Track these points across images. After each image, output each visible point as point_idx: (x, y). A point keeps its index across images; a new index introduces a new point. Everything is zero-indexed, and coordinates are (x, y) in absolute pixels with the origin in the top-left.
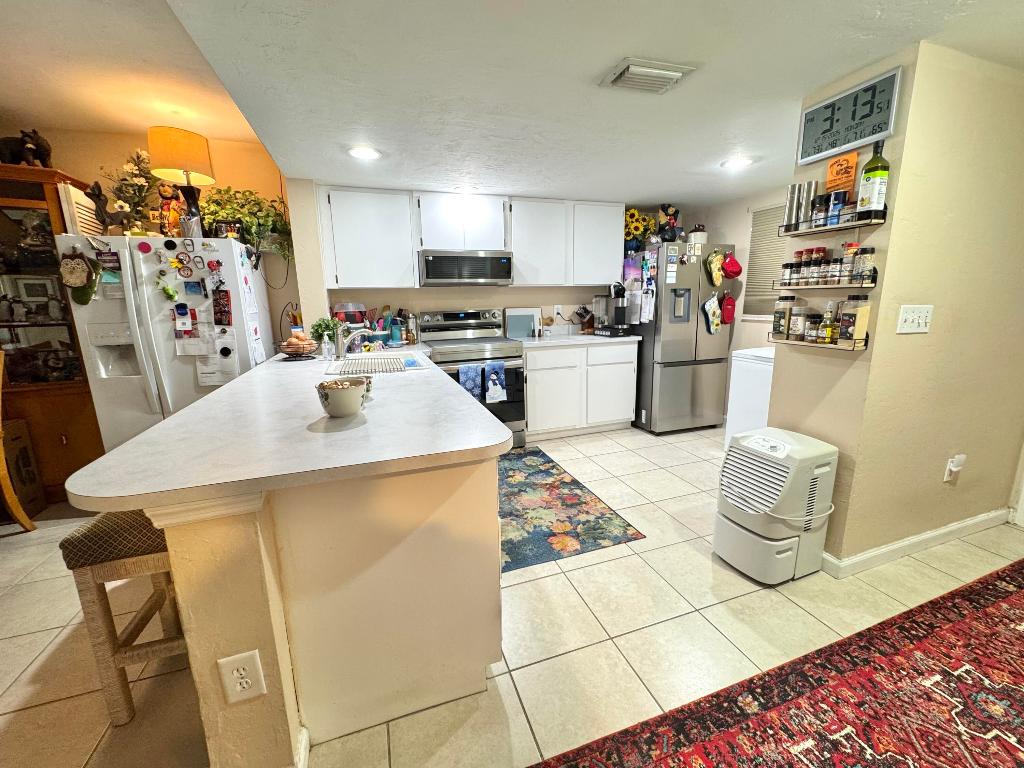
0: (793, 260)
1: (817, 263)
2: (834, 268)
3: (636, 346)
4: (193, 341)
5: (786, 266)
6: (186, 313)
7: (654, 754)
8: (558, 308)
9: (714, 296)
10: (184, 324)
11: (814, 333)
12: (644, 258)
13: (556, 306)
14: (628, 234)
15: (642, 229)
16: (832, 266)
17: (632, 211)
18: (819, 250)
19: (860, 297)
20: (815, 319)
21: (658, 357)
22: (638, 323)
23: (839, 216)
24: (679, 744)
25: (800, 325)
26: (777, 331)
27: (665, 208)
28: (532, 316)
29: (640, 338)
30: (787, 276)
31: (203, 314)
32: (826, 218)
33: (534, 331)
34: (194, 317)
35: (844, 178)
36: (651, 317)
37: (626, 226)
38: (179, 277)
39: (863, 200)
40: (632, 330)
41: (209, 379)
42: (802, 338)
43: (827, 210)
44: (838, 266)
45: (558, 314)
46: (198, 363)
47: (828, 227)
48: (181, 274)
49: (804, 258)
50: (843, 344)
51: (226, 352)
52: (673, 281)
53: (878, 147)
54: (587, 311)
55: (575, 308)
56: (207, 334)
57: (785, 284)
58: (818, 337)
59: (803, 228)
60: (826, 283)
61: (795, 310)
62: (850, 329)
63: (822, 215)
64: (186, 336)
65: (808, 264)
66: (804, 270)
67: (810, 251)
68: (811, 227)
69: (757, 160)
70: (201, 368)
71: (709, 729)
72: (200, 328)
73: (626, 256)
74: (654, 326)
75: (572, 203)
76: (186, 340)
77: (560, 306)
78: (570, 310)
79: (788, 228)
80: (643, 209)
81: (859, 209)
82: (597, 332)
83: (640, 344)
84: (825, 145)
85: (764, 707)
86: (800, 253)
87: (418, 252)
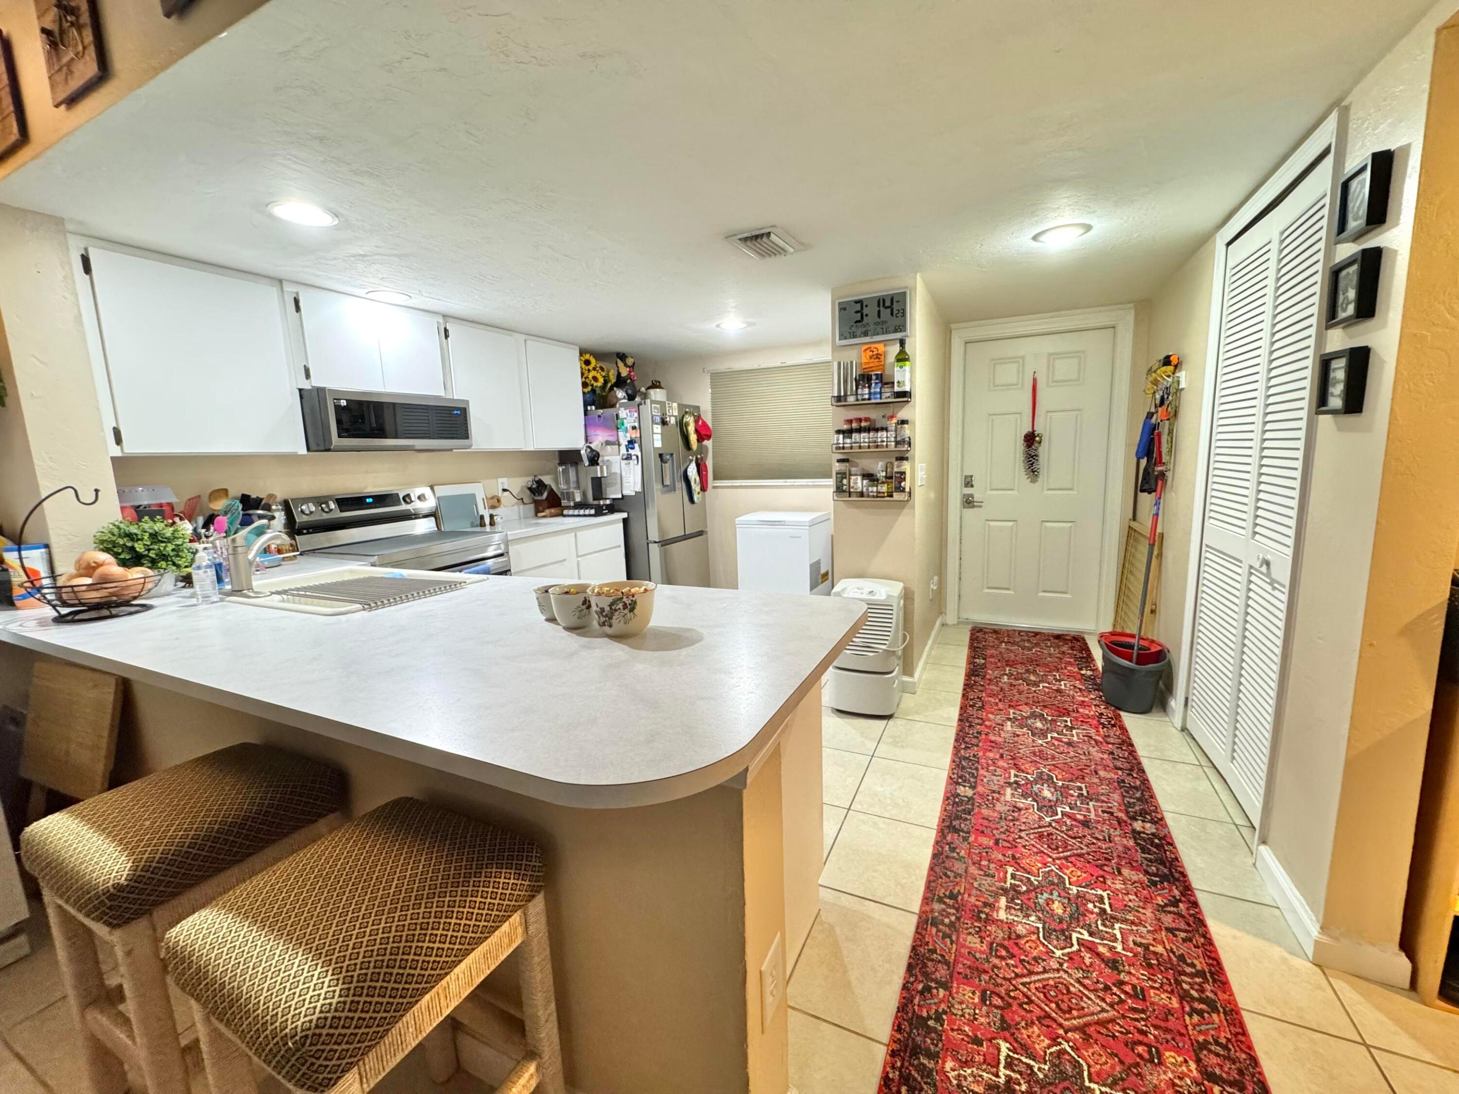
0: (845, 427)
1: (868, 430)
2: (882, 435)
3: (621, 525)
5: (838, 432)
7: (963, 853)
8: (503, 482)
9: (691, 461)
11: (875, 489)
12: (617, 416)
13: (500, 480)
14: (585, 385)
15: (601, 380)
16: (879, 434)
17: (587, 357)
18: (867, 419)
19: (902, 459)
20: (870, 477)
21: (654, 535)
22: (620, 496)
23: (881, 393)
24: (965, 839)
25: (859, 483)
26: (839, 490)
27: (622, 357)
28: (474, 496)
29: (625, 515)
30: (841, 441)
32: (870, 394)
33: (482, 517)
35: (875, 362)
36: (639, 488)
37: (582, 374)
39: (899, 382)
40: (612, 508)
42: (861, 494)
43: (869, 387)
44: (885, 433)
45: (504, 490)
47: (873, 401)
49: (855, 425)
50: (897, 496)
52: (658, 444)
53: (902, 343)
54: (540, 483)
55: (527, 481)
57: (838, 448)
58: (878, 492)
59: (851, 399)
60: (877, 447)
61: (854, 470)
62: (903, 484)
63: (866, 391)
65: (860, 430)
66: (855, 436)
67: (860, 420)
68: (857, 400)
69: (750, 324)
71: (966, 819)
73: (586, 412)
74: (642, 498)
75: (524, 337)
77: (505, 480)
78: (518, 484)
79: (839, 399)
80: (601, 356)
81: (896, 389)
82: (565, 512)
83: (625, 521)
84: (858, 333)
85: (973, 787)
86: (850, 422)
87: (300, 390)
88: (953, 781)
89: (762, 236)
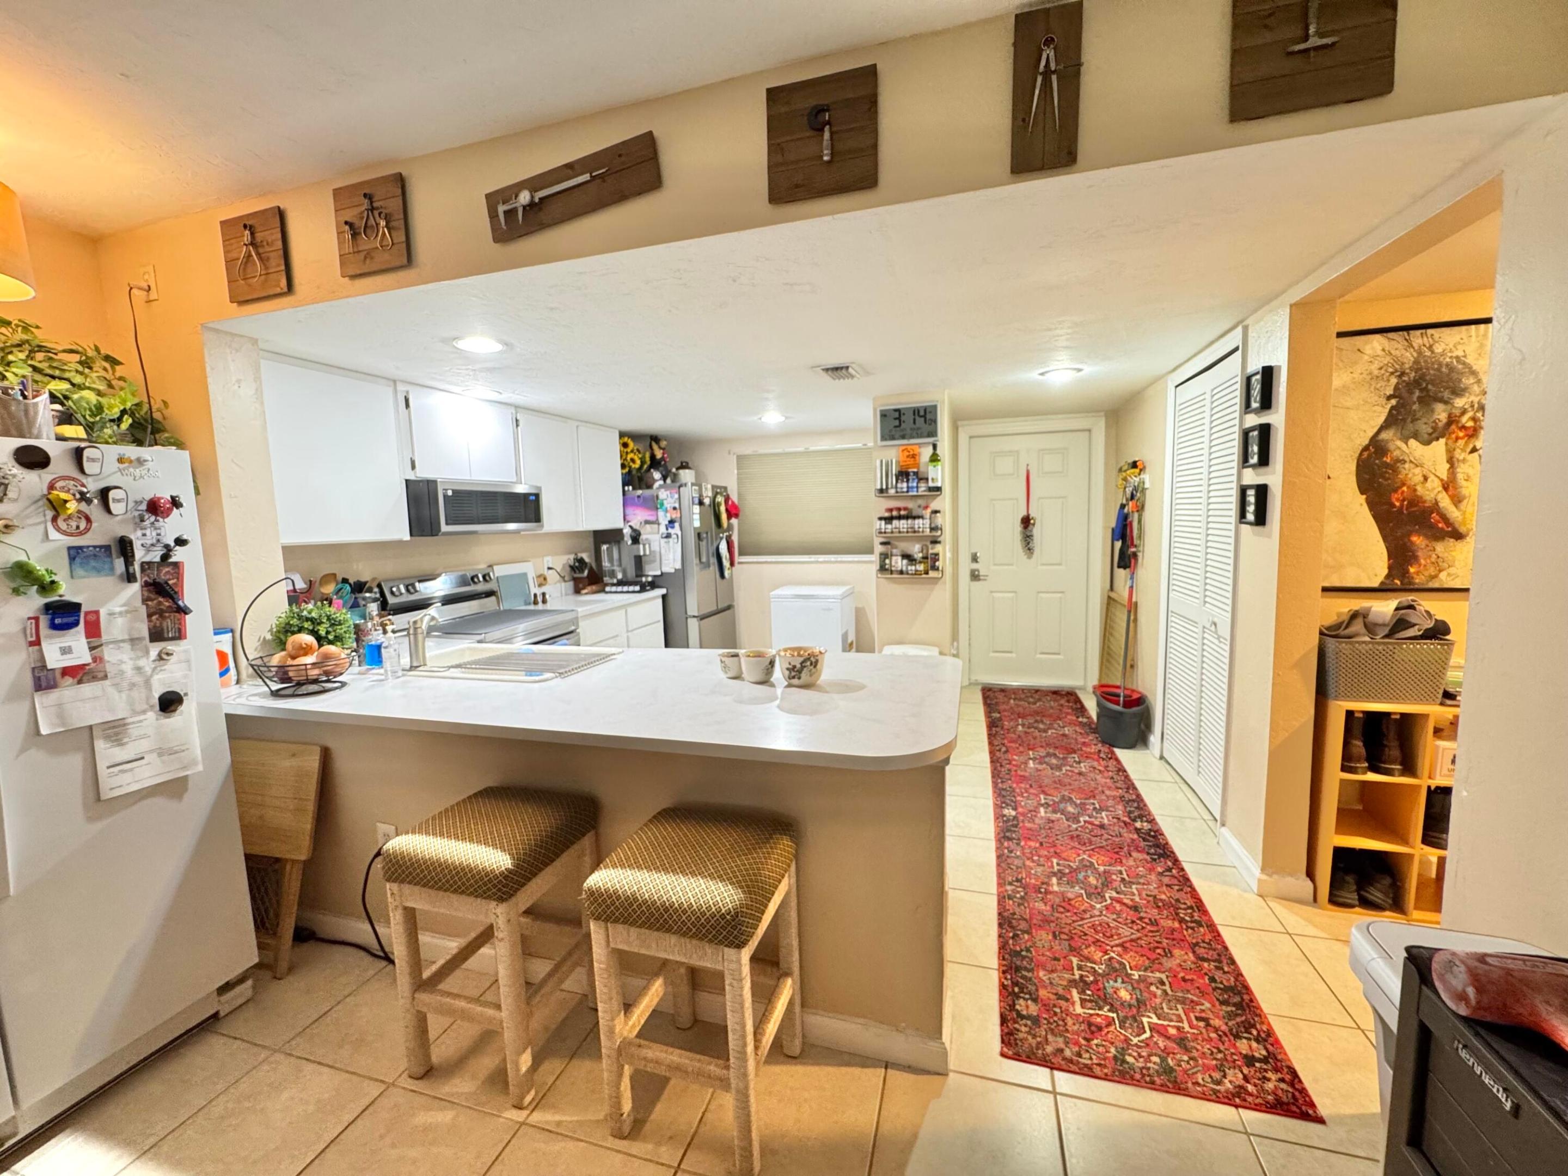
0: (887, 515)
1: (907, 517)
2: (918, 522)
3: (660, 601)
4: (88, 689)
5: (880, 519)
6: (76, 624)
7: (1018, 853)
8: (549, 561)
9: (721, 538)
10: (66, 651)
11: (913, 568)
12: (657, 497)
13: (546, 559)
14: (623, 466)
15: (638, 462)
16: (917, 521)
17: (626, 439)
18: (905, 509)
19: (935, 542)
20: (907, 557)
21: (692, 609)
22: (658, 573)
23: (917, 487)
24: (1018, 844)
25: (898, 563)
26: (883, 569)
27: (655, 439)
28: (525, 575)
29: (664, 591)
30: (883, 526)
31: (120, 621)
32: (908, 487)
33: (535, 595)
34: (93, 630)
35: (911, 461)
36: (678, 566)
37: (621, 456)
38: (54, 534)
39: (933, 479)
40: (653, 585)
41: (127, 778)
42: (901, 572)
43: (908, 481)
44: (921, 521)
45: (549, 568)
46: (100, 745)
47: (910, 494)
48: (58, 529)
49: (895, 513)
50: (932, 574)
51: (169, 703)
52: (697, 524)
53: (935, 447)
54: (581, 561)
55: (568, 558)
56: (128, 667)
57: (881, 533)
58: (916, 571)
59: (892, 492)
60: (915, 532)
61: (895, 551)
62: (937, 564)
63: (905, 485)
64: (69, 680)
65: (900, 518)
66: (895, 522)
67: (899, 509)
68: (897, 492)
70: (105, 752)
71: (1015, 831)
72: (109, 654)
73: (624, 492)
74: (681, 574)
75: (577, 423)
76: (68, 692)
77: (549, 558)
78: (562, 561)
79: (881, 491)
80: (636, 437)
81: (931, 484)
82: (608, 589)
83: (664, 597)
84: (897, 436)
86: (891, 510)
87: (407, 481)
88: (998, 807)
89: (842, 368)
